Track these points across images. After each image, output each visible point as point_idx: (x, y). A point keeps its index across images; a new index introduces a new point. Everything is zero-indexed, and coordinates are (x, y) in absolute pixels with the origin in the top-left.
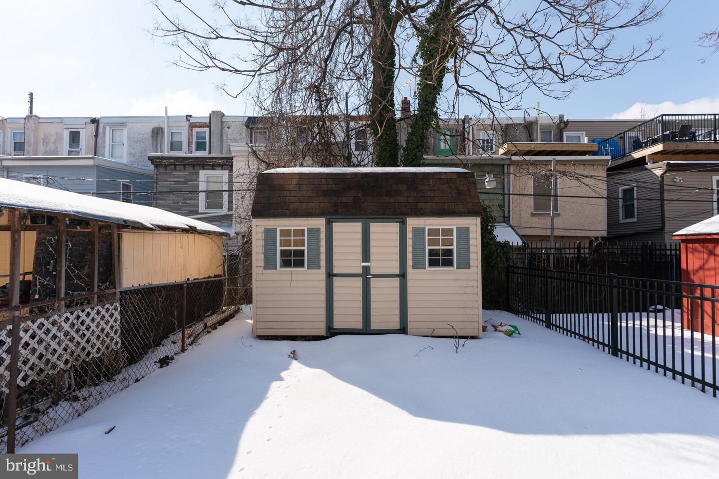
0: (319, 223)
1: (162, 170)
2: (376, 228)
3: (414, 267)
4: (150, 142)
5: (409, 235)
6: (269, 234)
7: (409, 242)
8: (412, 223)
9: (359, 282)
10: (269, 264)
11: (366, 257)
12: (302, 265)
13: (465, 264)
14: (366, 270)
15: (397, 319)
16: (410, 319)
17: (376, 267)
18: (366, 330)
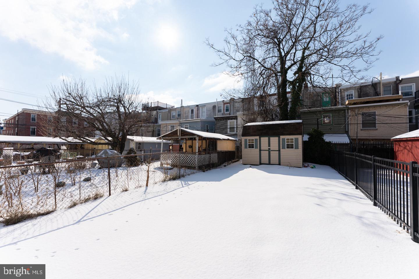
0: (258, 137)
1: (217, 121)
2: (272, 138)
3: (282, 148)
4: (212, 110)
5: (281, 140)
6: (246, 140)
7: (281, 142)
8: (282, 137)
9: (267, 152)
10: (246, 147)
11: (269, 146)
12: (253, 148)
13: (297, 148)
14: (269, 149)
15: (278, 161)
16: (281, 162)
17: (272, 148)
18: (269, 164)
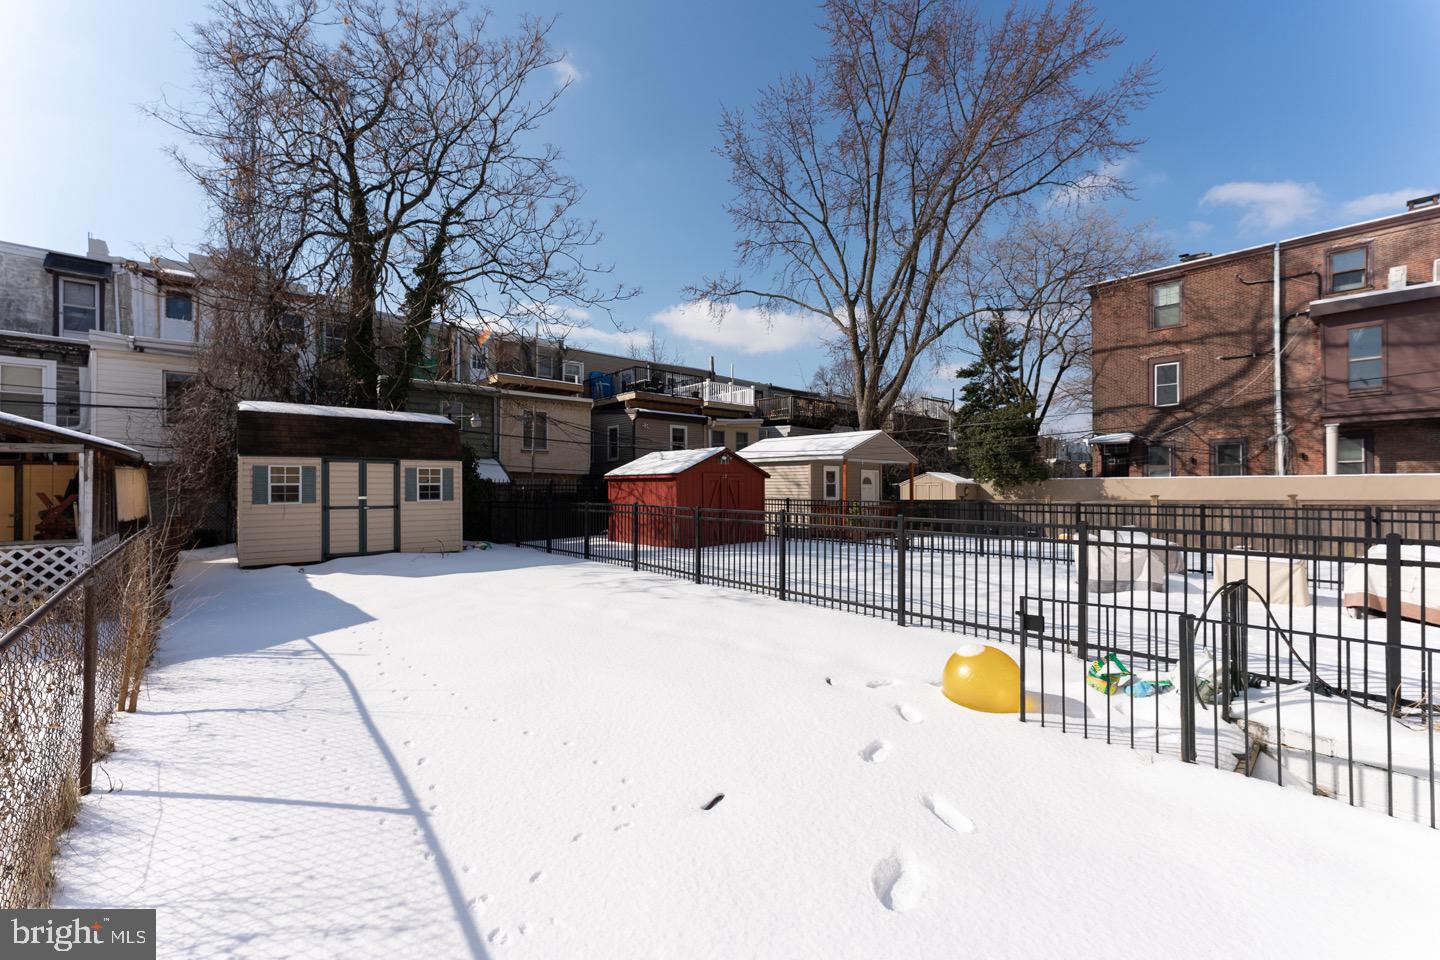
0: (316, 462)
2: (373, 469)
3: (406, 500)
5: (403, 474)
6: (259, 473)
7: (403, 480)
8: (405, 464)
9: (355, 513)
10: (258, 498)
11: (363, 492)
12: (297, 499)
13: (449, 496)
14: (363, 503)
15: (392, 542)
16: (402, 541)
17: (371, 499)
18: (363, 552)
